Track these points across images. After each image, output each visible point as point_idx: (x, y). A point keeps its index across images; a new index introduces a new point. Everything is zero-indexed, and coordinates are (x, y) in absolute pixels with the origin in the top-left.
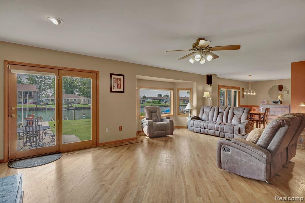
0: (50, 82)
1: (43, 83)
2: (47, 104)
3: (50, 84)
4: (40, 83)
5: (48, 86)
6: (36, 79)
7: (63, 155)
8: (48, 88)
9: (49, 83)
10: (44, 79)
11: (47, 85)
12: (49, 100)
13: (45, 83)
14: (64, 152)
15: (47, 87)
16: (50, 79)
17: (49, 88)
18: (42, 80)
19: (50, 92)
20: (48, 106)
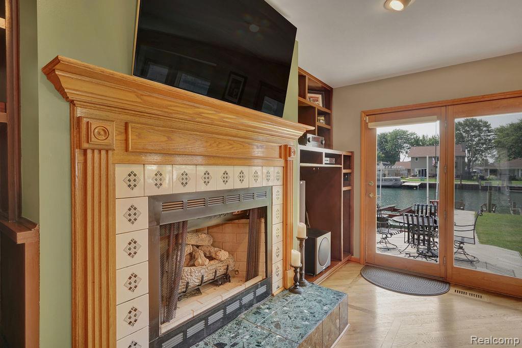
0: (489, 136)
1: (476, 139)
2: (482, 178)
3: (490, 140)
4: (471, 140)
5: (485, 144)
6: (464, 134)
7: (452, 290)
8: (486, 149)
9: (488, 139)
10: (477, 132)
11: (483, 144)
12: (486, 170)
13: (479, 140)
14: (456, 285)
15: (484, 146)
16: (489, 132)
17: (489, 149)
18: (474, 135)
19: (490, 155)
20: (484, 183)
